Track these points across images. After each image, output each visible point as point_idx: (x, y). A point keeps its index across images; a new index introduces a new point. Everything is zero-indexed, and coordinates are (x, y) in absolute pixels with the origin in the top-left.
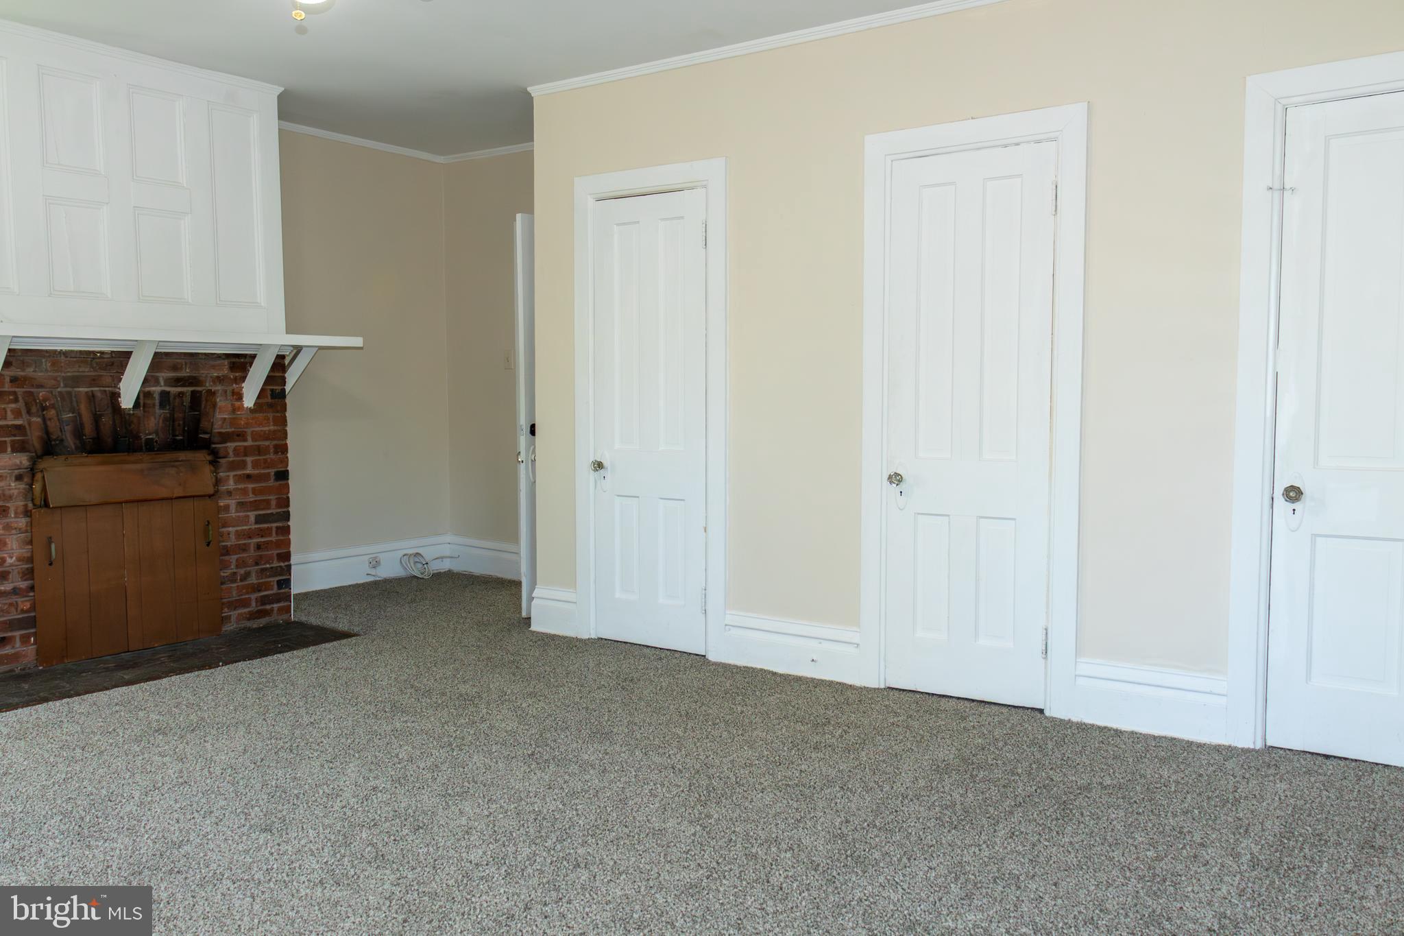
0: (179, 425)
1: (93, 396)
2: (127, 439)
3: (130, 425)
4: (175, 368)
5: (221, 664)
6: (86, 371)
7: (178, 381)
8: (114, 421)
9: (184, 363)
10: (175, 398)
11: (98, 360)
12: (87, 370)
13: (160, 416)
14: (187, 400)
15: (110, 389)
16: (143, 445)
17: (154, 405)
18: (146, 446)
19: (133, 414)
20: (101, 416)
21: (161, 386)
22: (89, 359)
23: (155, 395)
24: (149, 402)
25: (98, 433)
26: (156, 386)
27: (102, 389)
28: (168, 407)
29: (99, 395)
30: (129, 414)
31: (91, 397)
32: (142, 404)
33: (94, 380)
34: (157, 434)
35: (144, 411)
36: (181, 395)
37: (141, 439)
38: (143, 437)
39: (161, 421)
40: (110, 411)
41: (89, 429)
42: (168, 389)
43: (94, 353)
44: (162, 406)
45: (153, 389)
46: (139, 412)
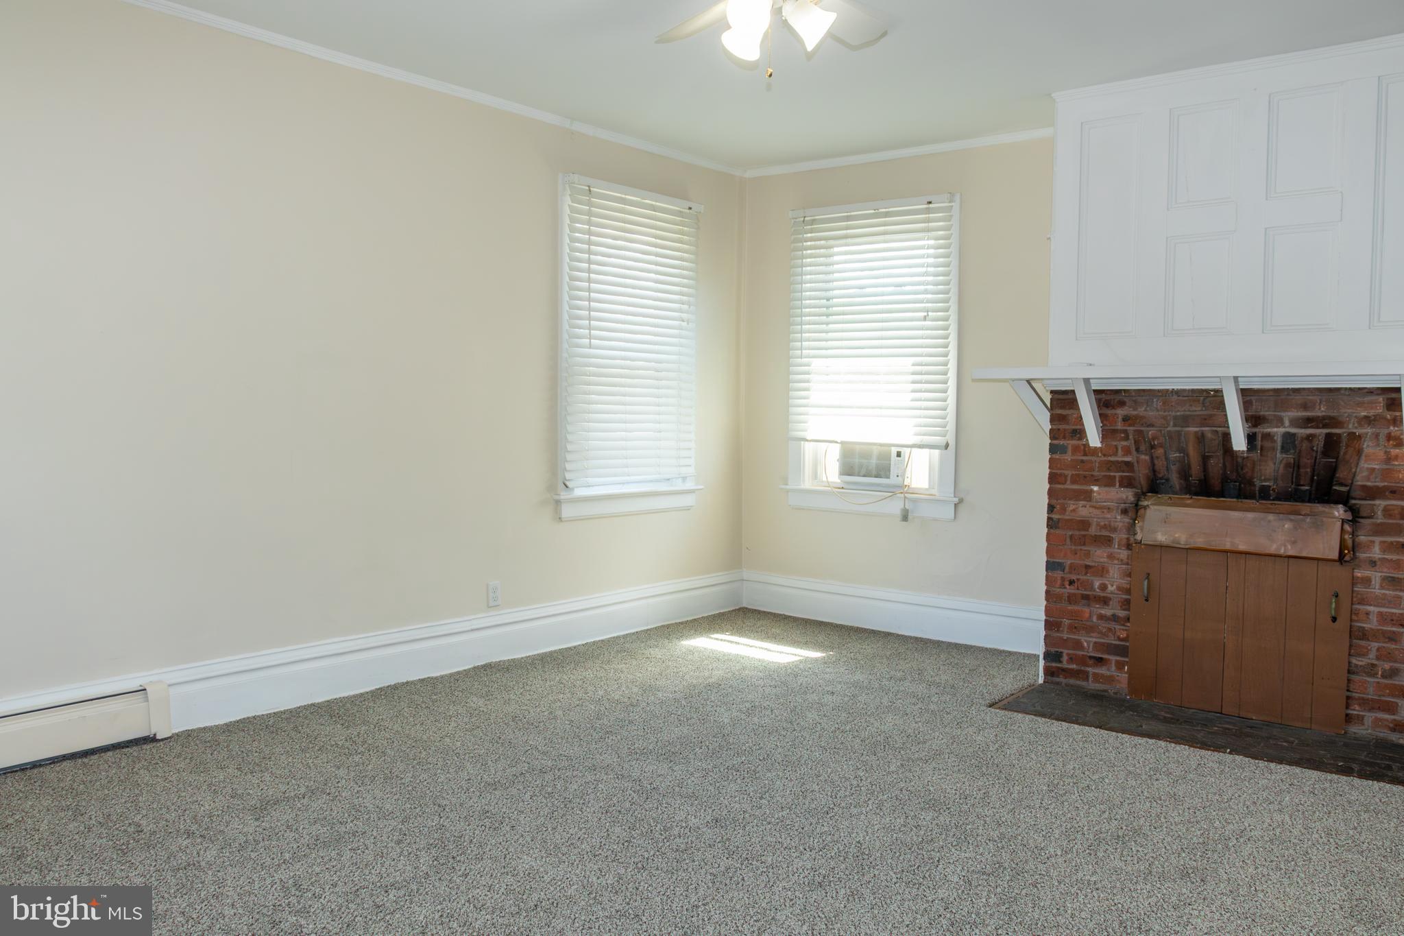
0: (1306, 472)
1: (1203, 435)
2: (1238, 484)
3: (1242, 469)
4: (1305, 407)
5: (1228, 750)
6: (1197, 410)
7: (1308, 422)
8: (1224, 464)
9: (1319, 401)
10: (1302, 441)
11: (1212, 399)
12: (1200, 409)
13: (1281, 461)
14: (1319, 444)
15: (1223, 429)
16: (1257, 492)
17: (1274, 449)
18: (1259, 494)
19: (1247, 457)
20: (1209, 457)
21: (1285, 427)
22: (1202, 398)
23: (1275, 438)
24: (1267, 444)
25: (1205, 476)
26: (1277, 427)
27: (1215, 429)
28: (1292, 451)
29: (1209, 435)
30: (1244, 458)
31: (1201, 438)
32: (1259, 447)
33: (1205, 419)
34: (1276, 480)
35: (1261, 455)
36: (1310, 438)
37: (1255, 485)
38: (1258, 483)
39: (1282, 466)
40: (1220, 453)
41: (1196, 470)
42: (1293, 430)
43: (1207, 391)
44: (1284, 449)
45: (1275, 430)
46: (1255, 456)
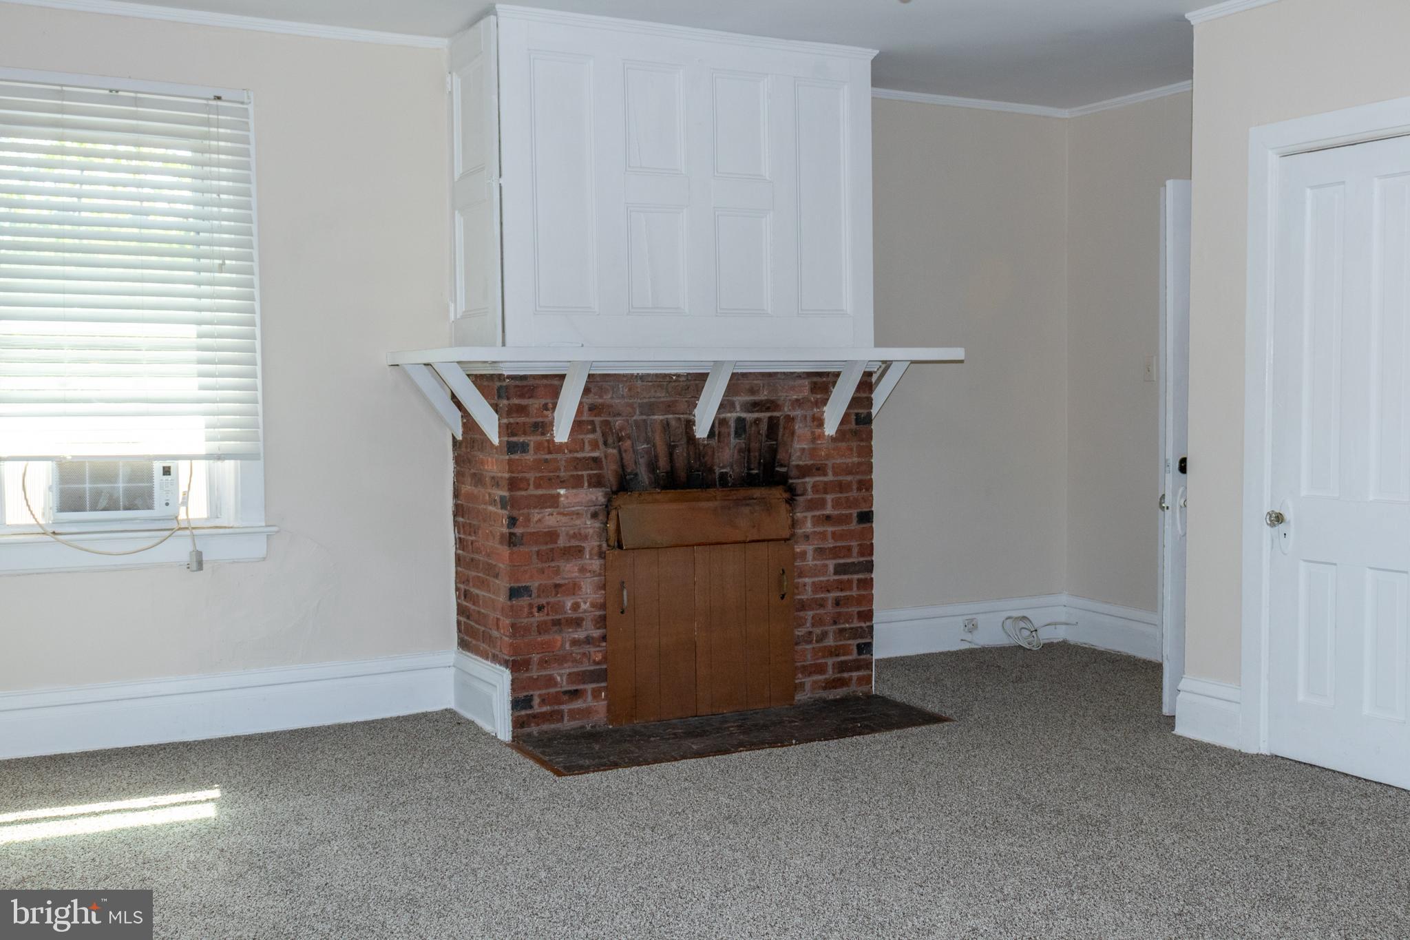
0: (755, 457)
1: (668, 424)
2: (700, 473)
3: (704, 458)
4: (752, 391)
5: (794, 742)
6: (662, 396)
7: (755, 406)
8: (688, 454)
9: (762, 385)
10: (751, 426)
11: (673, 384)
12: (663, 395)
13: (735, 447)
14: (764, 427)
15: (685, 416)
16: (717, 480)
17: (729, 434)
18: (720, 481)
19: (708, 444)
20: (675, 447)
21: (737, 412)
22: (665, 383)
23: (730, 423)
24: (724, 430)
25: (672, 467)
26: (731, 412)
27: (677, 416)
28: (743, 436)
29: (673, 423)
30: (705, 446)
31: (666, 425)
32: (717, 433)
33: (669, 406)
34: (732, 467)
35: (719, 441)
36: (757, 422)
37: (715, 473)
38: (717, 471)
39: (736, 452)
40: (684, 441)
41: (663, 462)
42: (744, 415)
43: (670, 376)
44: (737, 434)
45: (729, 415)
46: (714, 442)
